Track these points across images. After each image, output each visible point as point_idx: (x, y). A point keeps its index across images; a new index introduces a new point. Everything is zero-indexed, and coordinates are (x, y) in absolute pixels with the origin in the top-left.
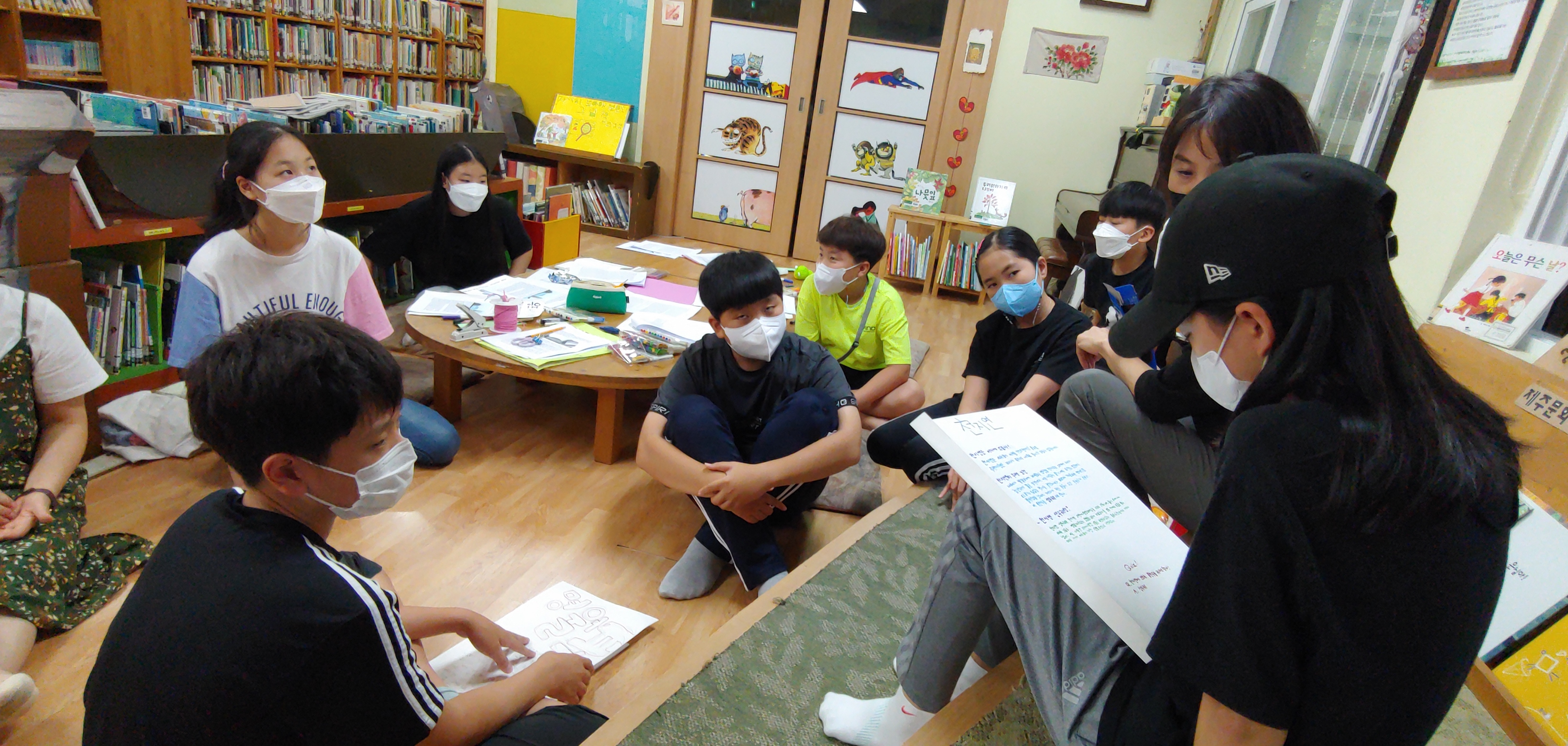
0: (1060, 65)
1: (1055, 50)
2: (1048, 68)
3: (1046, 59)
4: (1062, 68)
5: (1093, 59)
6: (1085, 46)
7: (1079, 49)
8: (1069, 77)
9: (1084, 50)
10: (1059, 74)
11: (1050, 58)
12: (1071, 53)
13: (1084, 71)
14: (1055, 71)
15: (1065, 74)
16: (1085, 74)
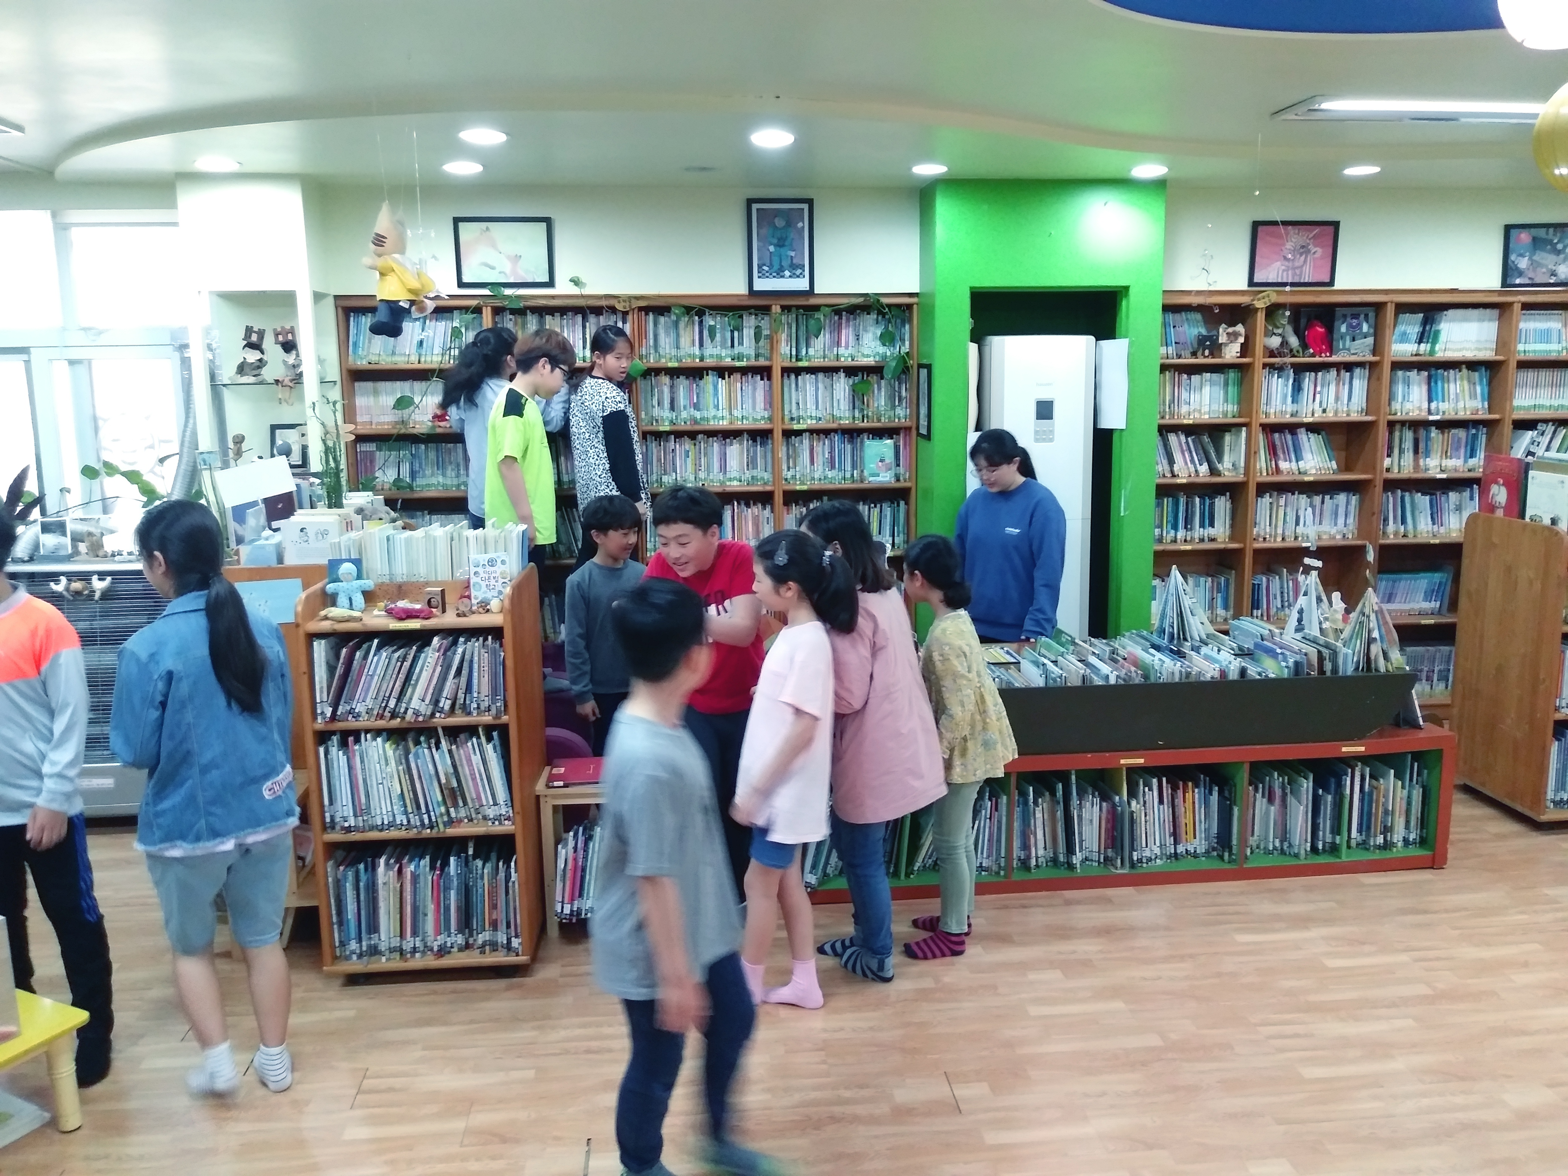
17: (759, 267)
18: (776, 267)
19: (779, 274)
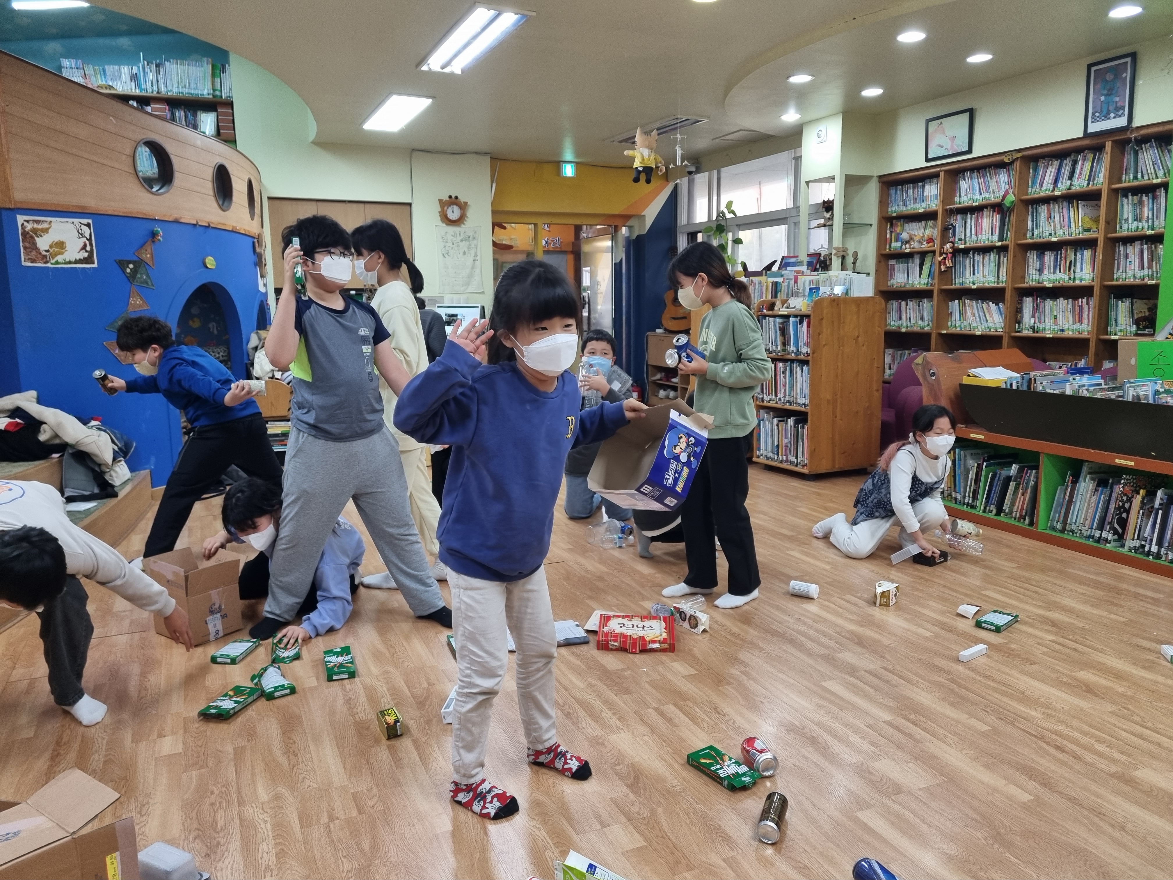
17: (1093, 114)
18: (1104, 113)
19: (1107, 117)
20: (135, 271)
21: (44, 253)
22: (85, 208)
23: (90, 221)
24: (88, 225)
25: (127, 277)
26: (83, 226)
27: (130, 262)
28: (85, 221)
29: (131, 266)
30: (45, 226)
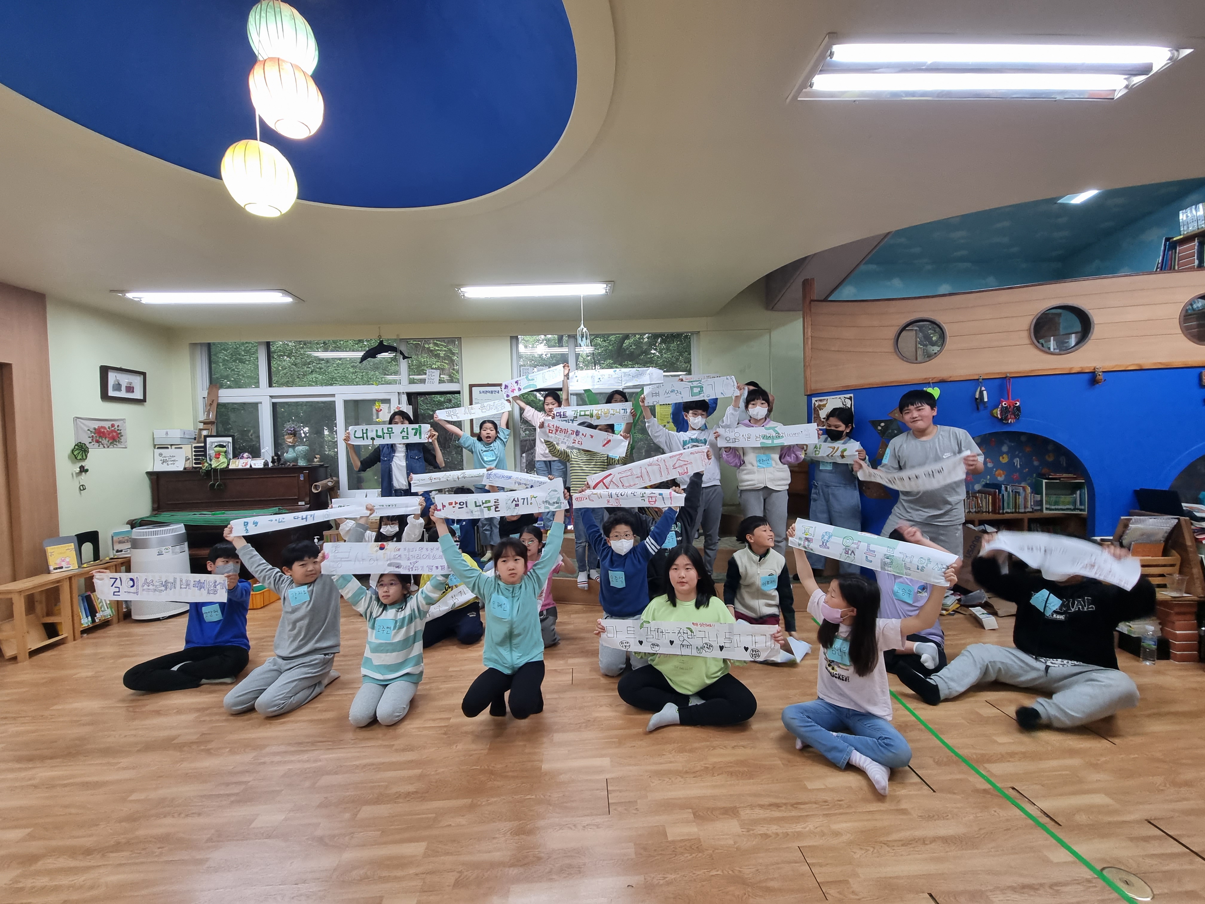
0: (100, 440)
1: (94, 431)
2: (93, 443)
3: (89, 437)
4: (103, 442)
5: (120, 433)
6: (113, 426)
7: (109, 428)
8: (108, 447)
9: (113, 428)
10: (101, 446)
11: (93, 436)
12: (106, 431)
13: (116, 442)
14: (97, 444)
15: (105, 446)
16: (117, 443)
20: (885, 429)
21: (823, 420)
22: (848, 386)
23: (852, 395)
24: (850, 398)
25: (879, 433)
26: (846, 399)
27: (882, 421)
28: (848, 396)
29: (883, 424)
30: (824, 402)
